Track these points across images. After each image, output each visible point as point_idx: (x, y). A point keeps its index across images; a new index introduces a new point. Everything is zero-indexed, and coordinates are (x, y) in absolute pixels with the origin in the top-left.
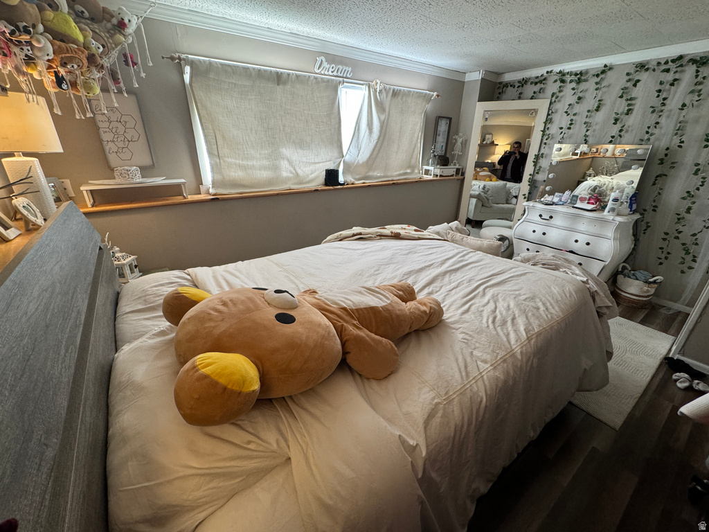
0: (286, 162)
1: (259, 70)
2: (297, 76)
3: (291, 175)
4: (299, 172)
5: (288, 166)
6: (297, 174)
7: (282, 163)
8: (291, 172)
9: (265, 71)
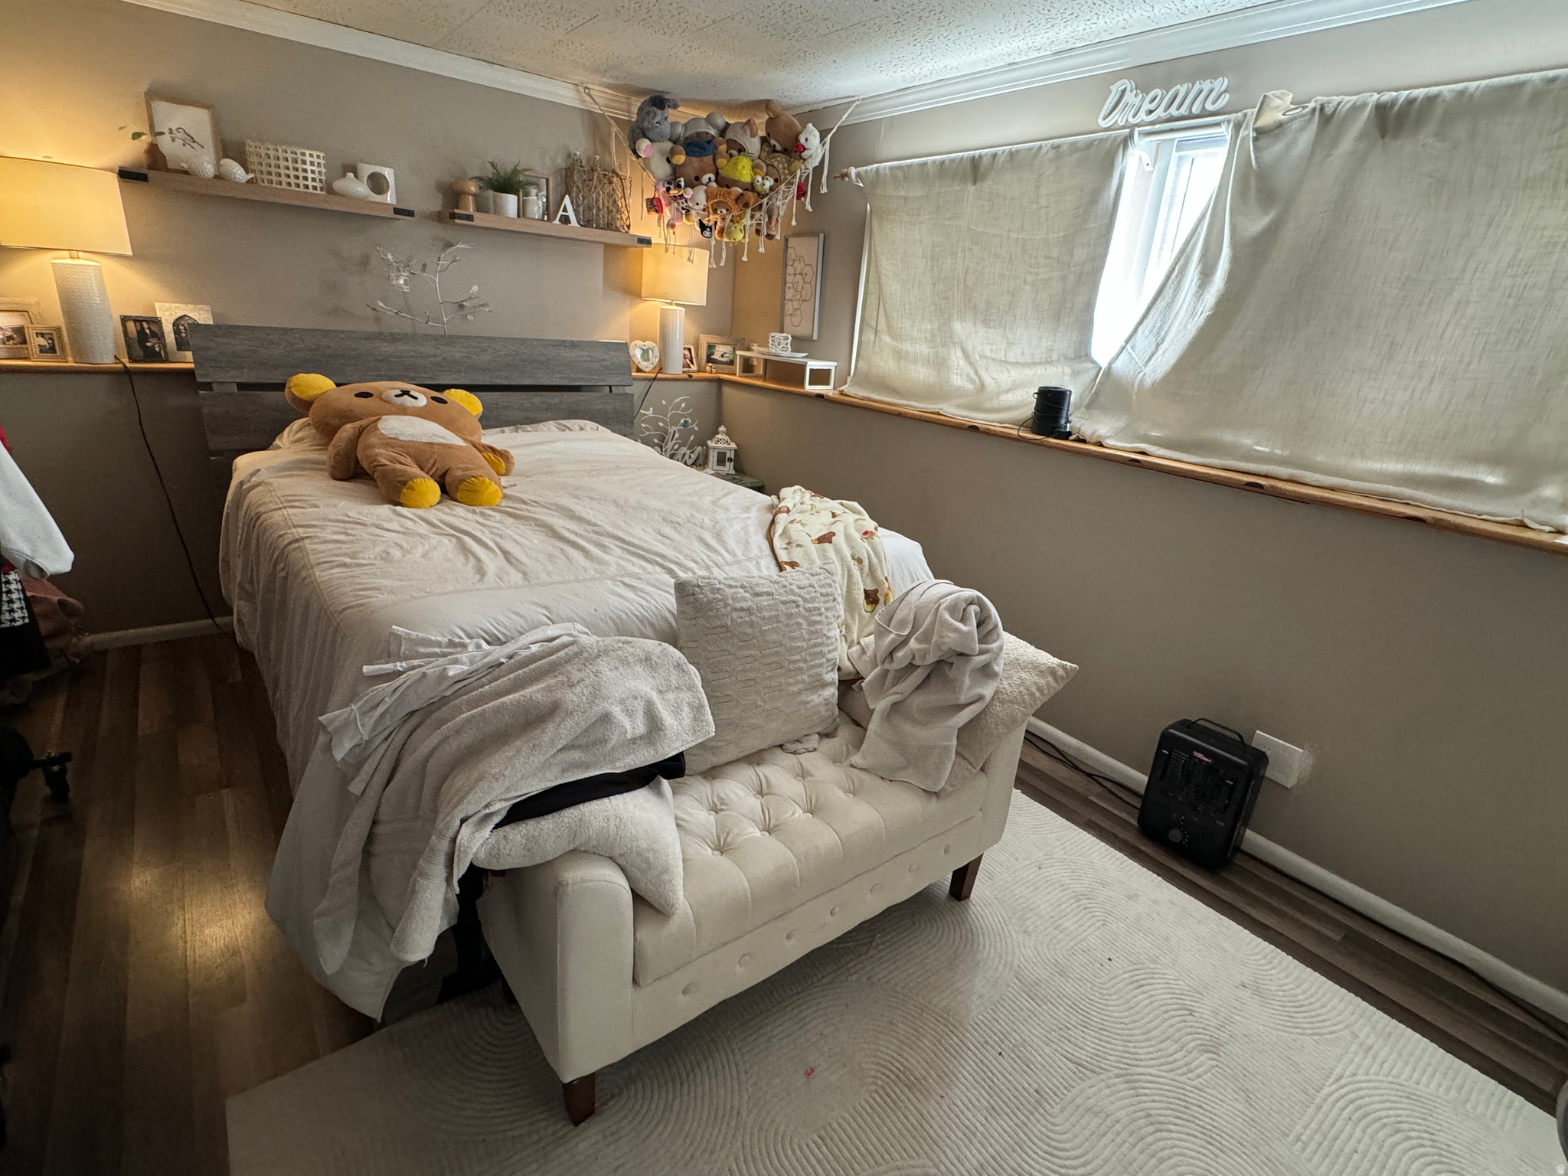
0: (959, 353)
1: (943, 162)
2: (1012, 154)
3: (970, 386)
4: (988, 380)
5: (962, 362)
6: (983, 385)
7: (953, 356)
8: (972, 381)
9: (952, 161)
